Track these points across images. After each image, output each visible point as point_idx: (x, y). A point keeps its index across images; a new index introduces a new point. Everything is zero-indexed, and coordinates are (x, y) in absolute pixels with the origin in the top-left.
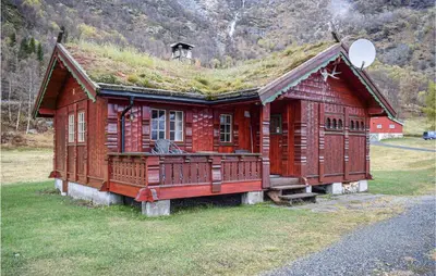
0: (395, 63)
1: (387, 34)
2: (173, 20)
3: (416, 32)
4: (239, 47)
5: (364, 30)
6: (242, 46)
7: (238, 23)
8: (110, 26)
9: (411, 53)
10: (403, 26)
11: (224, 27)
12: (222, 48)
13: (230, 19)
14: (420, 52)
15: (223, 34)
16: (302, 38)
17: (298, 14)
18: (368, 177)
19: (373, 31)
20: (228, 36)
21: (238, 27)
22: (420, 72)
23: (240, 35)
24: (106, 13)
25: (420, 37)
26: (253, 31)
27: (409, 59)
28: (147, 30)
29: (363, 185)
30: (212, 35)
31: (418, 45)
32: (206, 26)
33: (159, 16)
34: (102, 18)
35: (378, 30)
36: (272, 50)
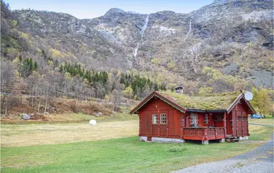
0: (230, 74)
1: (224, 57)
2: (102, 47)
3: (241, 57)
4: (141, 63)
5: (211, 55)
6: (142, 63)
7: (139, 49)
8: (66, 49)
9: (238, 68)
10: (233, 53)
11: (131, 51)
12: (130, 63)
13: (135, 47)
14: (243, 68)
15: (130, 56)
16: (176, 58)
17: (174, 45)
18: (248, 135)
19: (216, 56)
20: (133, 57)
21: (140, 52)
22: (244, 80)
23: (140, 56)
24: (63, 42)
25: (243, 59)
26: (148, 54)
27: (237, 72)
28: (87, 52)
29: (247, 137)
30: (124, 56)
31: (242, 64)
32: (121, 51)
33: (94, 45)
34: (61, 45)
35: (220, 55)
36: (159, 65)
